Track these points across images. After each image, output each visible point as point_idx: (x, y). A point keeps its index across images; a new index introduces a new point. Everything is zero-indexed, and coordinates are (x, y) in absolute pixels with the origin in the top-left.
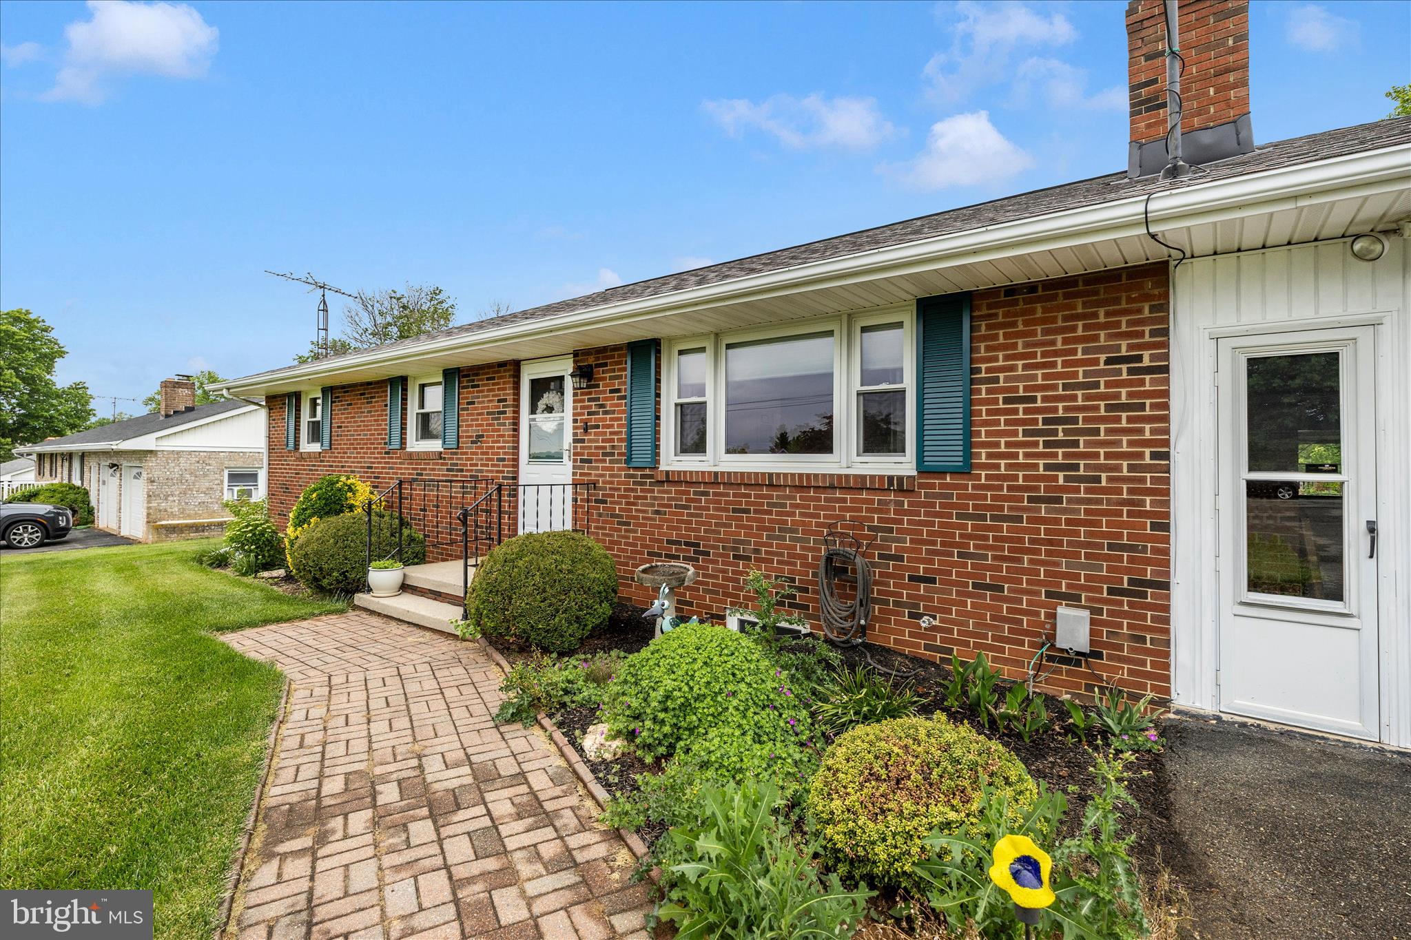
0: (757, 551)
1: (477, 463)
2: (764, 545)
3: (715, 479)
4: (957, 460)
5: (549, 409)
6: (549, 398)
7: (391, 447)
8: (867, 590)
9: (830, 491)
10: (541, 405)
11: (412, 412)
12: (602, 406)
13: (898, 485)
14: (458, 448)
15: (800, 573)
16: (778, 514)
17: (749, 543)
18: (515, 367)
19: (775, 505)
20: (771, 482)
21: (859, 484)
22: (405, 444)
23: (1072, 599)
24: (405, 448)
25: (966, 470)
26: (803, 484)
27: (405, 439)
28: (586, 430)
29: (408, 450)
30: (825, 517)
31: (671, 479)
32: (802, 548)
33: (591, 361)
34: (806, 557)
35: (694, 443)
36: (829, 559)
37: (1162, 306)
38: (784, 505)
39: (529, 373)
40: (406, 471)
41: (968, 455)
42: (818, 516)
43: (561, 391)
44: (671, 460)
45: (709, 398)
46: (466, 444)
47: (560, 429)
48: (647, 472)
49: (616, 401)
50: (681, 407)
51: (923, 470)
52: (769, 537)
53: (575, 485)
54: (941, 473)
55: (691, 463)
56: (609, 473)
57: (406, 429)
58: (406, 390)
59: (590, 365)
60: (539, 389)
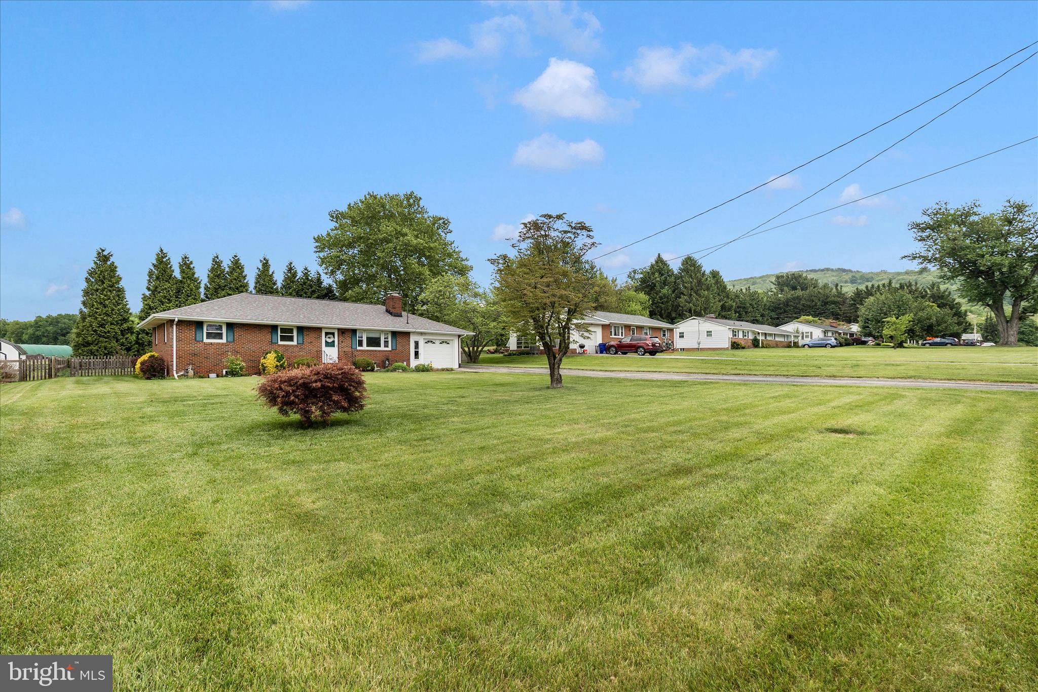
1: (310, 347)
3: (364, 351)
5: (329, 338)
6: (329, 336)
10: (327, 337)
13: (388, 351)
21: (384, 351)
25: (396, 349)
28: (342, 342)
31: (359, 351)
35: (361, 345)
39: (324, 331)
43: (333, 335)
44: (357, 348)
45: (364, 339)
46: (306, 344)
47: (333, 341)
50: (359, 340)
53: (339, 351)
55: (362, 348)
56: (347, 349)
59: (342, 332)
60: (327, 334)
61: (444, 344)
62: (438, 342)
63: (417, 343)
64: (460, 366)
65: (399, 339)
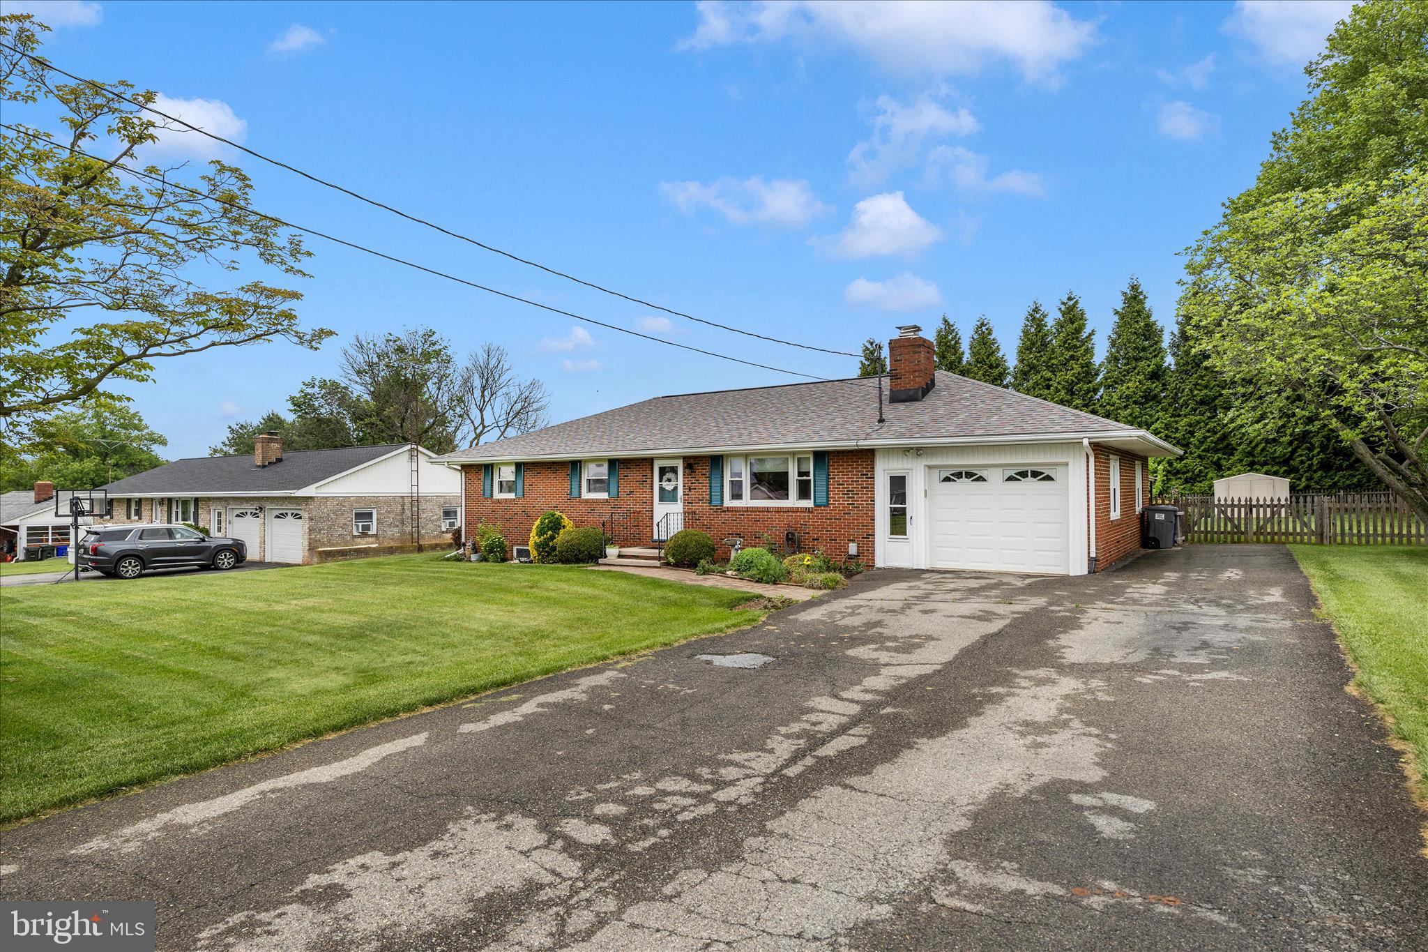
0: (763, 535)
1: (631, 504)
2: (766, 532)
3: (747, 509)
4: (825, 502)
5: (669, 480)
6: (668, 475)
7: (571, 496)
8: (799, 545)
9: (788, 512)
10: (665, 478)
11: (584, 479)
12: (698, 480)
13: (809, 510)
14: (618, 497)
15: (778, 541)
16: (770, 521)
17: (760, 532)
18: (650, 461)
20: (768, 510)
21: (797, 510)
22: (581, 494)
23: (853, 541)
24: (581, 496)
25: (827, 505)
26: (779, 511)
27: (581, 492)
28: (690, 490)
30: (786, 521)
31: (728, 509)
32: (778, 532)
33: (692, 461)
34: (780, 535)
35: (737, 495)
36: (787, 535)
37: (873, 461)
39: (657, 465)
40: (583, 508)
41: (828, 501)
42: (784, 521)
43: (676, 472)
44: (728, 502)
45: (743, 478)
46: (623, 496)
47: (676, 488)
48: (719, 507)
49: (704, 479)
50: (732, 482)
51: (816, 505)
52: (767, 529)
53: (685, 513)
54: (820, 506)
55: (736, 504)
56: (702, 508)
57: (581, 487)
58: (580, 468)
59: (692, 463)
60: (663, 471)
61: (1030, 483)
62: (995, 478)
63: (898, 486)
64: (1093, 570)
65: (840, 475)
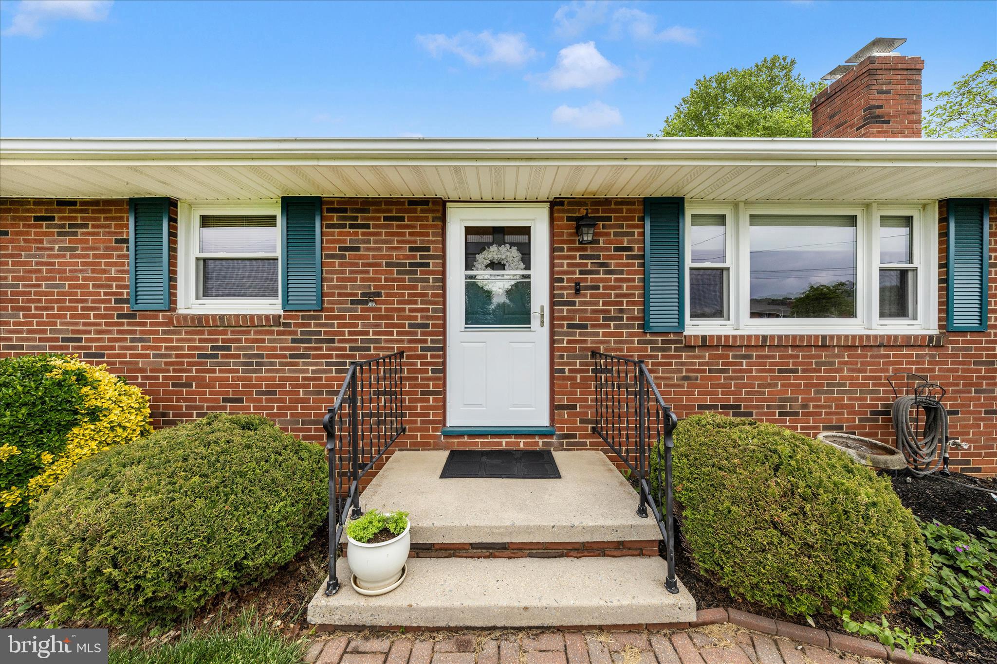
0: (805, 406)
2: (812, 400)
4: (976, 323)
5: (500, 265)
6: (498, 252)
7: (136, 307)
9: (876, 349)
10: (486, 259)
11: (187, 254)
12: (602, 265)
13: (936, 342)
14: (321, 310)
15: (847, 421)
16: (826, 371)
17: (797, 399)
18: (435, 207)
19: (824, 363)
20: (824, 343)
21: (905, 342)
22: (175, 302)
24: (175, 309)
25: (983, 330)
26: (854, 344)
27: (175, 295)
28: (576, 291)
29: (180, 311)
30: (871, 371)
31: (706, 343)
32: (849, 399)
33: (584, 212)
34: (853, 406)
38: (833, 363)
39: (463, 219)
41: (986, 318)
42: (865, 371)
43: (525, 243)
45: (730, 264)
46: (339, 305)
47: (525, 287)
48: (672, 337)
49: (624, 261)
51: (952, 330)
52: (816, 392)
54: (962, 333)
55: (712, 328)
56: (615, 339)
57: (175, 280)
58: (175, 221)
